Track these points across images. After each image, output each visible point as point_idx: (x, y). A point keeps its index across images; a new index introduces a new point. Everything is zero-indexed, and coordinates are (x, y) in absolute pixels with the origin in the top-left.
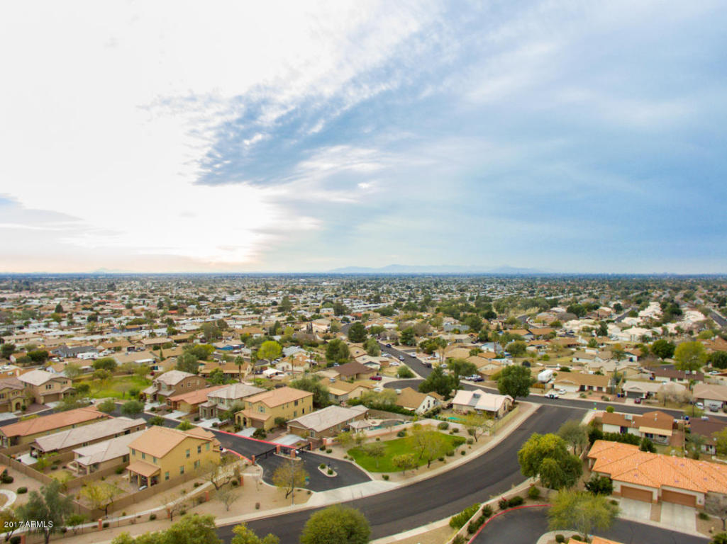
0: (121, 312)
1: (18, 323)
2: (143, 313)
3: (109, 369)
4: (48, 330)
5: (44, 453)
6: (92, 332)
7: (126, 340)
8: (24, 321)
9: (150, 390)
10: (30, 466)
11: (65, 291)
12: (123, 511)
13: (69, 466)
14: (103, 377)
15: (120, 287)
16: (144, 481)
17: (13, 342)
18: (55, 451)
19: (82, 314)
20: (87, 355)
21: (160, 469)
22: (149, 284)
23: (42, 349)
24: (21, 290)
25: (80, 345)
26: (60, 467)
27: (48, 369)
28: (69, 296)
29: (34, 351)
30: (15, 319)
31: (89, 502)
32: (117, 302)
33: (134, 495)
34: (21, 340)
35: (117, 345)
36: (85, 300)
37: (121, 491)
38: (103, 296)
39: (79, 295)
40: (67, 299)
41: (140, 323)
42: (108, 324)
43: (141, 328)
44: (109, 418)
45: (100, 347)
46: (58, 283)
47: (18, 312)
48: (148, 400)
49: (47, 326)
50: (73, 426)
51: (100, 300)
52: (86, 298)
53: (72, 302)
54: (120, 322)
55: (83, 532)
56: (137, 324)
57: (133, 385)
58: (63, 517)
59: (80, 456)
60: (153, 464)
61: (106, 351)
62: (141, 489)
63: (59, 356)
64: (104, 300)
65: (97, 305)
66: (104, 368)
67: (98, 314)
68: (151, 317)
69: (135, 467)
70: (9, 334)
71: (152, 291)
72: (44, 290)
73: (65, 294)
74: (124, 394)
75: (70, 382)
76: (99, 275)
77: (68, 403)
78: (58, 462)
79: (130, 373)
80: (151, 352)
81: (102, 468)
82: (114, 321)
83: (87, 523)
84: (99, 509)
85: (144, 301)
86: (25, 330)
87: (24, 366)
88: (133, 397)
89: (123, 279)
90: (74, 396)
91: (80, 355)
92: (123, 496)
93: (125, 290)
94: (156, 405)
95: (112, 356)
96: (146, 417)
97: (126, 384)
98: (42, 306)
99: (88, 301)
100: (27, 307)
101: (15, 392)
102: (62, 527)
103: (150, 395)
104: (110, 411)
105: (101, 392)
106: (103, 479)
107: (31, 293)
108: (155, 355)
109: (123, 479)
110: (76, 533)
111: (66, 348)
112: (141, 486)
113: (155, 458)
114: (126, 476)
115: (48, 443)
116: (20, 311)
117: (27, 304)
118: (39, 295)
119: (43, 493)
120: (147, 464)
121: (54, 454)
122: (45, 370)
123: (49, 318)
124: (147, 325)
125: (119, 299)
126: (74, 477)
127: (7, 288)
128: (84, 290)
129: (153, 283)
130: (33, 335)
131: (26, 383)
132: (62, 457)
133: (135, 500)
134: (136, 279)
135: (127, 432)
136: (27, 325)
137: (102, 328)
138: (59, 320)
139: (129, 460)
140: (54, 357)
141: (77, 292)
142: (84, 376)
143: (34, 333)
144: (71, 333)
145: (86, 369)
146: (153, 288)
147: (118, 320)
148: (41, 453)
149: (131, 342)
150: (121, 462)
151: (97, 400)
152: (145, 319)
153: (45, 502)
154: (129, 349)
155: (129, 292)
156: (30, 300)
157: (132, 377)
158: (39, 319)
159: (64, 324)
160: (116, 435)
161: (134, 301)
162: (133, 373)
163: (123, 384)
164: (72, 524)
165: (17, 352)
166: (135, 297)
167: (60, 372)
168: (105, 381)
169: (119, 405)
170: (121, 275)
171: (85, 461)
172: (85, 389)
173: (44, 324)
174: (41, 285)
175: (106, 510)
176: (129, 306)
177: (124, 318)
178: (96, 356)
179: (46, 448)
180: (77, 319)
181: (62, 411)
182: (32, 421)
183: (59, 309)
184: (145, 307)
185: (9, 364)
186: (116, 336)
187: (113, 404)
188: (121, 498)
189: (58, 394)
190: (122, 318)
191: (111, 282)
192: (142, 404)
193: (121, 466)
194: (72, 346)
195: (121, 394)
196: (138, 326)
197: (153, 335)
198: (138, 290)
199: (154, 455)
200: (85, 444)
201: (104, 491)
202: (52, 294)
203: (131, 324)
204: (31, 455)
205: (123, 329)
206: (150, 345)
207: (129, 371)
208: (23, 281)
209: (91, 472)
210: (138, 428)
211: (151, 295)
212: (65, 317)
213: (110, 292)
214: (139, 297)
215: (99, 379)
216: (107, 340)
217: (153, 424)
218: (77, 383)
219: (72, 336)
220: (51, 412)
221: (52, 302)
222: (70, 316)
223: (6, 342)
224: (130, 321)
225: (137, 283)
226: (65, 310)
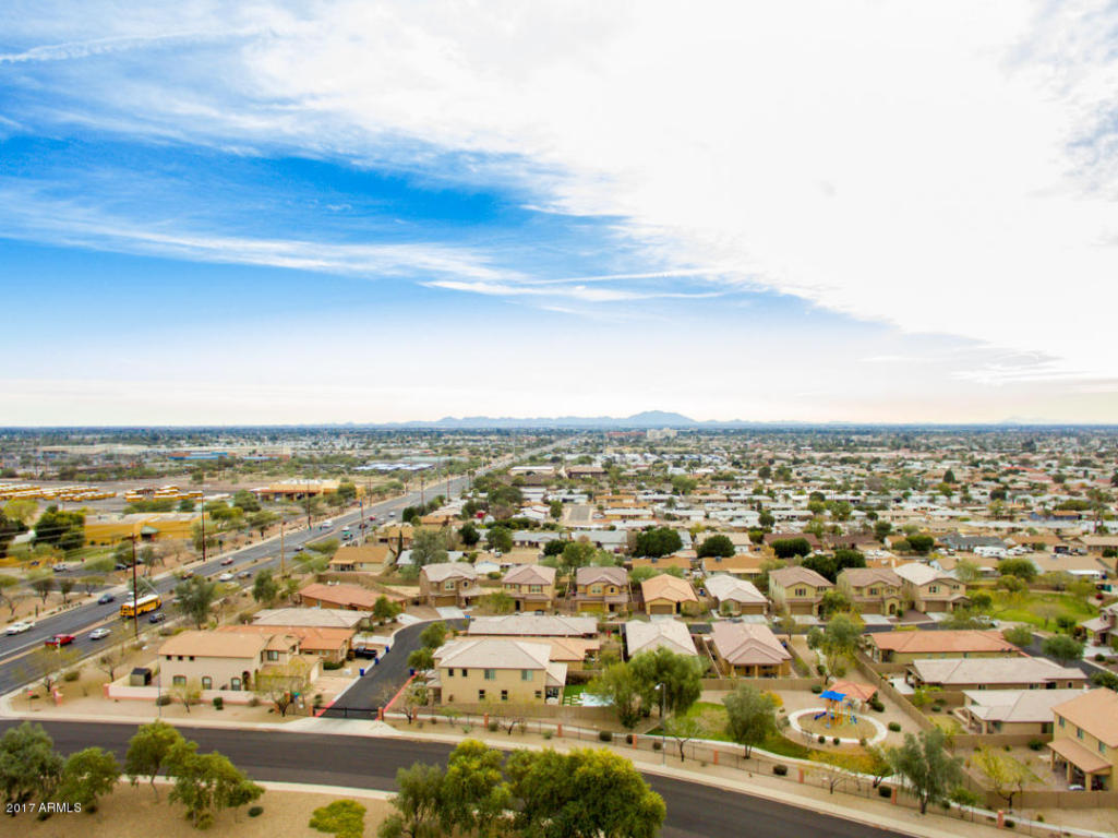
0: (1044, 488)
1: (895, 493)
2: (1083, 491)
3: (1023, 576)
4: (933, 506)
5: (923, 684)
6: (997, 516)
7: (1052, 533)
8: (902, 492)
9: (1095, 625)
10: (905, 696)
11: (957, 450)
12: (1040, 813)
13: (956, 711)
14: (1013, 589)
15: (1044, 446)
16: (1078, 777)
17: (888, 520)
18: (938, 684)
19: (982, 487)
20: (989, 550)
21: (1110, 767)
22: (1095, 442)
23: (924, 533)
24: (898, 448)
25: (979, 534)
26: (944, 710)
27: (931, 564)
28: (963, 459)
29: (915, 535)
30: (892, 487)
31: (982, 777)
32: (1039, 472)
33: (1059, 794)
34: (898, 517)
35: (1038, 540)
36: (987, 466)
37: (1035, 779)
38: (1014, 459)
39: (979, 458)
40: (959, 462)
41: (1078, 509)
42: (1022, 506)
43: (1080, 517)
44: (1020, 656)
45: (1009, 541)
46: (948, 439)
47: (895, 477)
48: (1091, 640)
49: (932, 501)
50: (965, 654)
51: (1009, 466)
52: (988, 462)
53: (966, 468)
54: (1043, 504)
55: (972, 819)
56: (1073, 510)
57: (1064, 610)
58: (946, 784)
59: (973, 702)
60: (1097, 753)
61: (1019, 547)
62: (1072, 787)
63: (947, 547)
64: (1016, 466)
65: (1005, 474)
66: (1015, 574)
67: (1006, 488)
68: (1100, 499)
69: (1061, 745)
70: (883, 507)
71: (1100, 456)
72: (928, 448)
73: (957, 455)
74: (1047, 622)
75: (962, 588)
76: (1007, 428)
77: (958, 618)
78: (941, 702)
79: (1057, 589)
80: (1098, 560)
81: (1005, 731)
82: (1033, 501)
83: (980, 808)
84: (1000, 794)
85: (1086, 472)
86: (903, 504)
87: (901, 555)
88: (1062, 630)
89: (1049, 434)
90: (969, 609)
91: (977, 550)
92: (1038, 788)
93: (1051, 453)
94: (1106, 652)
95: (1029, 556)
96: (1086, 668)
97: (1053, 606)
98: (925, 471)
99: (991, 466)
100: (906, 471)
101: (890, 589)
102: (945, 799)
103: (1095, 633)
104: (1022, 644)
105: (1009, 611)
106: (1007, 749)
107: (911, 451)
108: (1105, 565)
109: (1041, 760)
110: (962, 816)
111: (957, 535)
112: (1073, 783)
113: (1101, 745)
114: (1046, 757)
115: (931, 670)
116: (896, 478)
117: (906, 467)
118: (922, 456)
119: (921, 740)
120: (1084, 749)
121: (936, 688)
122: (929, 564)
123: (934, 489)
124: (1091, 512)
125: (1042, 466)
126: (964, 732)
127: (881, 444)
128: (986, 450)
129: (1103, 442)
130: (912, 513)
131: (903, 579)
132: (944, 697)
133: (1060, 802)
134: (1070, 435)
135: (1051, 685)
136: (906, 496)
137: (1012, 511)
138: (948, 494)
139: (1052, 732)
140: (940, 547)
141: (975, 453)
142: (982, 582)
143: (915, 510)
144: (966, 514)
145: (987, 572)
146: (1103, 450)
147: (1039, 499)
148: (919, 683)
149: (1061, 538)
150: (1037, 731)
151: (1002, 623)
152: (1089, 502)
153: (923, 754)
154: (1058, 550)
155: (1058, 455)
156: (911, 462)
157: (1061, 596)
158: (922, 489)
159: (956, 499)
160: (1032, 686)
161: (1066, 471)
162: (1063, 590)
163: (1046, 606)
164: (958, 799)
165: (893, 534)
166: (1070, 464)
167: (949, 571)
168: (1016, 595)
169: (1038, 639)
170: (1044, 427)
171: (981, 713)
172: (984, 602)
173: (927, 497)
174: (924, 441)
175: (1010, 800)
176: (1059, 479)
177: (1053, 496)
178: (1003, 554)
179: (927, 678)
180: (974, 493)
181: (951, 629)
182: (911, 634)
183: (949, 477)
184: (1087, 482)
185: (883, 549)
186: (1036, 525)
187: (1029, 634)
188: (1037, 789)
189: (944, 603)
190: (1046, 498)
191: (1029, 439)
192: (1079, 644)
193: (1039, 737)
194: (967, 533)
195: (1041, 620)
196: (1074, 513)
197: (1102, 531)
198: (1074, 452)
199: (1103, 740)
200: (981, 687)
201: (1009, 769)
202: (938, 455)
203: (1062, 508)
204: (907, 681)
205: (1047, 515)
206: (1097, 547)
207: (1058, 586)
208: (901, 435)
209: (989, 731)
210: (1070, 684)
211: (1099, 462)
212: (956, 489)
213: (1027, 455)
214: (1077, 465)
215: (1007, 591)
216: (1020, 530)
217: (1098, 683)
218: (972, 591)
219: (966, 520)
220: (934, 626)
221: (939, 466)
222: (965, 489)
223: (880, 519)
224: (1059, 503)
225: (1074, 440)
226: (956, 479)
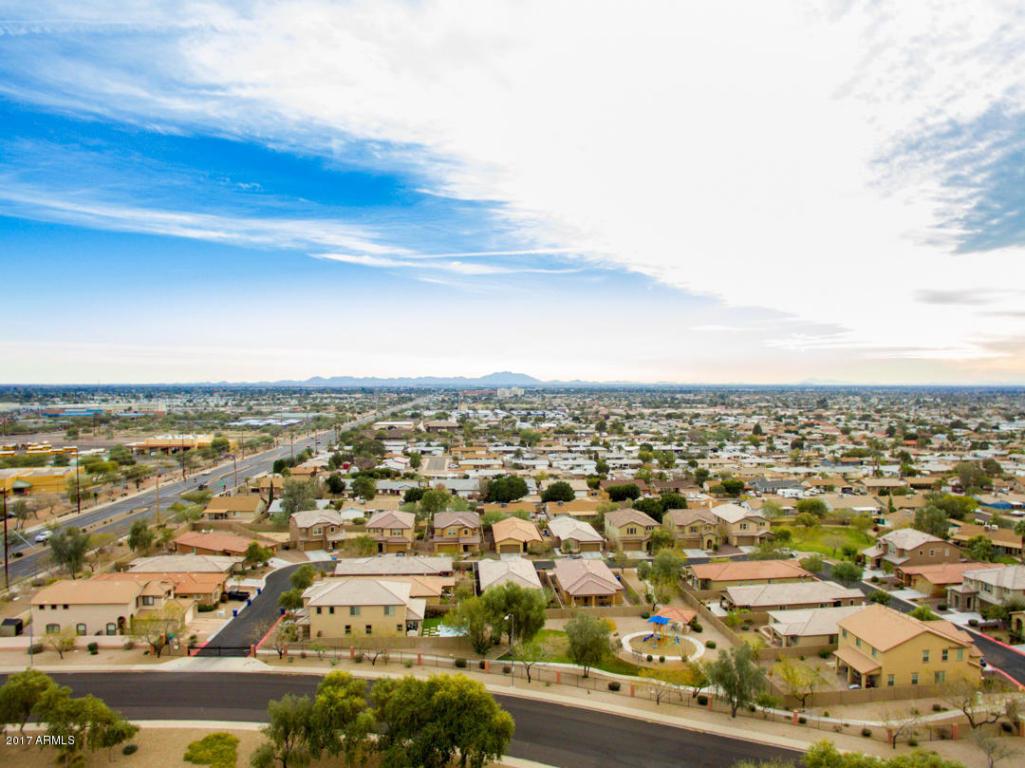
0: (834, 439)
1: (713, 444)
2: (864, 441)
3: (816, 513)
4: (744, 455)
5: (735, 607)
6: (796, 463)
7: (840, 477)
8: (718, 443)
9: (871, 552)
10: (720, 618)
11: (765, 407)
12: (826, 710)
13: (762, 629)
14: (809, 524)
15: (834, 404)
16: (856, 678)
17: (706, 467)
18: (747, 607)
19: (783, 438)
20: (789, 492)
21: (880, 668)
22: (874, 400)
23: (737, 478)
24: (715, 405)
25: (781, 478)
26: (752, 628)
27: (743, 504)
28: (769, 414)
29: (729, 480)
30: (710, 439)
31: (782, 683)
32: (830, 425)
33: (841, 693)
34: (714, 464)
35: (828, 483)
36: (788, 420)
37: (823, 682)
38: (811, 415)
39: (782, 413)
40: (765, 417)
41: (861, 456)
42: (816, 454)
43: (861, 463)
44: (813, 580)
45: (806, 484)
46: (757, 397)
47: (712, 430)
48: (868, 566)
49: (743, 450)
50: (769, 580)
51: (806, 420)
52: (790, 417)
53: (772, 422)
54: (833, 452)
55: (773, 719)
56: (855, 457)
57: (849, 541)
58: (752, 691)
59: (776, 621)
60: (871, 657)
61: (814, 489)
62: (852, 686)
63: (755, 490)
64: (812, 420)
65: (803, 427)
66: (810, 512)
67: (804, 439)
68: (877, 448)
69: (844, 654)
70: (702, 456)
71: (878, 411)
72: (740, 405)
73: (764, 411)
74: (835, 552)
75: (767, 524)
76: (805, 388)
77: (764, 550)
78: (749, 622)
79: (843, 523)
80: (875, 498)
81: (801, 643)
82: (825, 450)
83: (779, 709)
84: (795, 696)
85: (867, 425)
86: (719, 453)
87: (717, 497)
88: (846, 558)
89: (838, 393)
90: (773, 543)
91: (780, 492)
92: (826, 689)
93: (840, 409)
94: (879, 574)
95: (821, 497)
96: (865, 588)
97: (839, 538)
98: (737, 425)
99: (792, 421)
100: (721, 425)
101: (708, 527)
102: (751, 703)
103: (872, 559)
104: (815, 571)
105: (805, 544)
106: (802, 659)
107: (726, 408)
108: (881, 503)
109: (828, 666)
110: (765, 717)
111: (763, 480)
112: (853, 682)
113: (874, 650)
114: (832, 663)
115: (742, 595)
116: (713, 431)
117: (722, 422)
118: (735, 412)
119: (732, 655)
120: (862, 655)
121: (746, 610)
122: (740, 505)
123: (745, 440)
124: (870, 459)
125: (833, 420)
126: (767, 646)
127: (701, 402)
128: (788, 407)
129: (881, 400)
130: (726, 461)
131: (719, 519)
132: (752, 618)
133: (842, 700)
134: (856, 394)
135: (837, 604)
136: (721, 447)
137: (808, 458)
138: (757, 444)
139: (837, 642)
140: (750, 490)
141: (779, 409)
142: (785, 519)
143: (729, 458)
144: (771, 461)
145: (788, 510)
146: (880, 407)
147: (830, 448)
148: (731, 607)
149: (847, 480)
150: (825, 642)
151: (798, 552)
152: (869, 450)
153: (734, 667)
154: (844, 490)
155: (845, 411)
156: (725, 417)
157: (847, 530)
158: (735, 441)
159: (763, 449)
160: (822, 605)
161: (853, 424)
162: (848, 524)
163: (834, 538)
164: (761, 703)
165: (710, 479)
166: (855, 419)
167: (757, 510)
168: (811, 530)
169: (828, 565)
170: (835, 387)
171: (781, 629)
172: (785, 536)
173: (739, 447)
174: (737, 399)
175: (803, 701)
176: (846, 431)
177: (842, 445)
178: (800, 495)
179: (738, 602)
180: (778, 443)
181: (757, 560)
182: (724, 565)
183: (757, 430)
184: (867, 433)
185: (702, 492)
186: (827, 470)
187: (821, 562)
188: (824, 691)
189: (753, 538)
190: (835, 447)
191: (822, 397)
192: (859, 568)
193: (827, 647)
194: (772, 478)
195: (830, 550)
196: (857, 459)
197: (878, 474)
198: (858, 409)
199: (875, 646)
200: (782, 608)
201: (802, 675)
202: (749, 411)
203: (848, 455)
204: (721, 605)
205: (836, 461)
206: (874, 488)
207: (844, 521)
208: (718, 394)
209: (788, 645)
210: (852, 602)
211: (877, 417)
212: (763, 440)
213: (820, 411)
214: (860, 419)
215: (803, 526)
216: (814, 474)
217: (873, 600)
218: (775, 527)
219: (772, 466)
220: (745, 558)
221: (749, 421)
222: (770, 440)
223: (700, 466)
224: (846, 451)
225: (858, 398)
226: (764, 431)
